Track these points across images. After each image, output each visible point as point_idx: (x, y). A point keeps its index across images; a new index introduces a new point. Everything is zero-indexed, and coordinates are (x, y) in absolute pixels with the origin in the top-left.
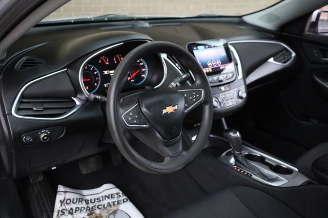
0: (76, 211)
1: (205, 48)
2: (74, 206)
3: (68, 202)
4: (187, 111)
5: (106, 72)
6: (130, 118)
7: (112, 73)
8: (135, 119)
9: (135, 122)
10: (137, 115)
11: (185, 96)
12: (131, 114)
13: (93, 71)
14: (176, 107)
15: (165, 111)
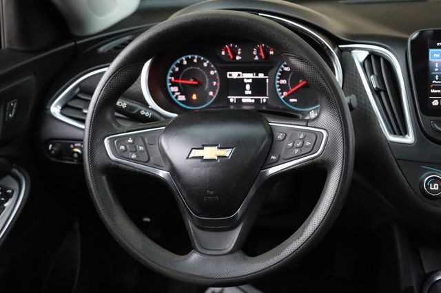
4: (272, 171)
5: (235, 75)
6: (122, 147)
7: (248, 77)
8: (135, 151)
9: (134, 156)
10: (146, 147)
11: (280, 137)
12: (130, 141)
13: (208, 69)
14: (227, 153)
15: (196, 153)
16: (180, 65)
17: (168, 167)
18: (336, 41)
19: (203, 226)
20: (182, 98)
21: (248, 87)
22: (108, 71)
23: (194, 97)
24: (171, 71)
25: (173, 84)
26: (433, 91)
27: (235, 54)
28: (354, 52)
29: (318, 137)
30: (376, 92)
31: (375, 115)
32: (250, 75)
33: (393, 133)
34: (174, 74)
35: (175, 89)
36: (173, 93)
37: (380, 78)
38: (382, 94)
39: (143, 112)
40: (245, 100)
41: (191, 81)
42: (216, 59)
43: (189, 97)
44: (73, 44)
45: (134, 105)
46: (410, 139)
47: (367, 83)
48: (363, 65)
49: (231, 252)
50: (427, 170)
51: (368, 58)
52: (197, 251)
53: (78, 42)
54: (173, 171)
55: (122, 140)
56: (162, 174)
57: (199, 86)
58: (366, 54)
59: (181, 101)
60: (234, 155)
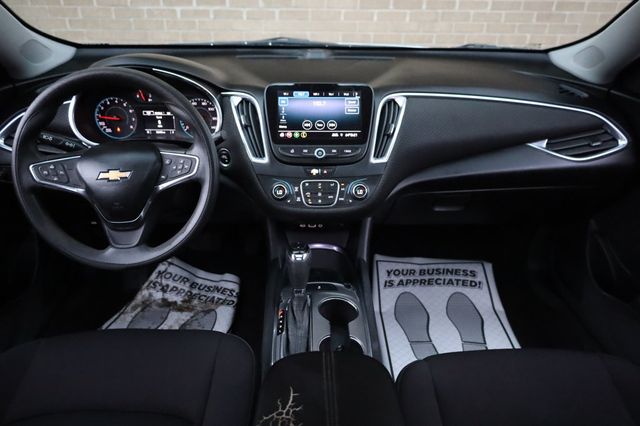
0: (172, 290)
1: (311, 95)
2: (172, 284)
3: (168, 276)
4: (162, 187)
5: (149, 113)
6: (46, 172)
7: (159, 114)
8: (57, 175)
9: (56, 179)
10: (65, 171)
11: (167, 162)
12: (52, 167)
13: (127, 108)
14: (127, 174)
15: (102, 176)
16: (105, 105)
17: (84, 186)
18: (217, 90)
19: (115, 228)
20: (109, 130)
21: (159, 122)
22: (25, 115)
23: (119, 129)
24: (97, 110)
25: (101, 120)
26: (281, 127)
27: (147, 98)
28: (232, 98)
29: (192, 162)
30: (245, 128)
31: (243, 144)
32: (160, 113)
33: (256, 156)
34: (100, 112)
35: (103, 123)
36: (102, 126)
37: (247, 118)
38: (249, 129)
39: (67, 144)
40: (158, 132)
41: (115, 118)
42: (133, 102)
43: (114, 129)
44: (11, 86)
45: (60, 138)
46: (266, 160)
47: (239, 120)
48: (237, 108)
49: (137, 245)
50: (275, 182)
51: (241, 102)
52: (113, 246)
53: (17, 85)
54: (88, 189)
55: (44, 167)
56: (80, 191)
57: (121, 121)
58: (240, 99)
59: (108, 133)
60: (132, 176)
